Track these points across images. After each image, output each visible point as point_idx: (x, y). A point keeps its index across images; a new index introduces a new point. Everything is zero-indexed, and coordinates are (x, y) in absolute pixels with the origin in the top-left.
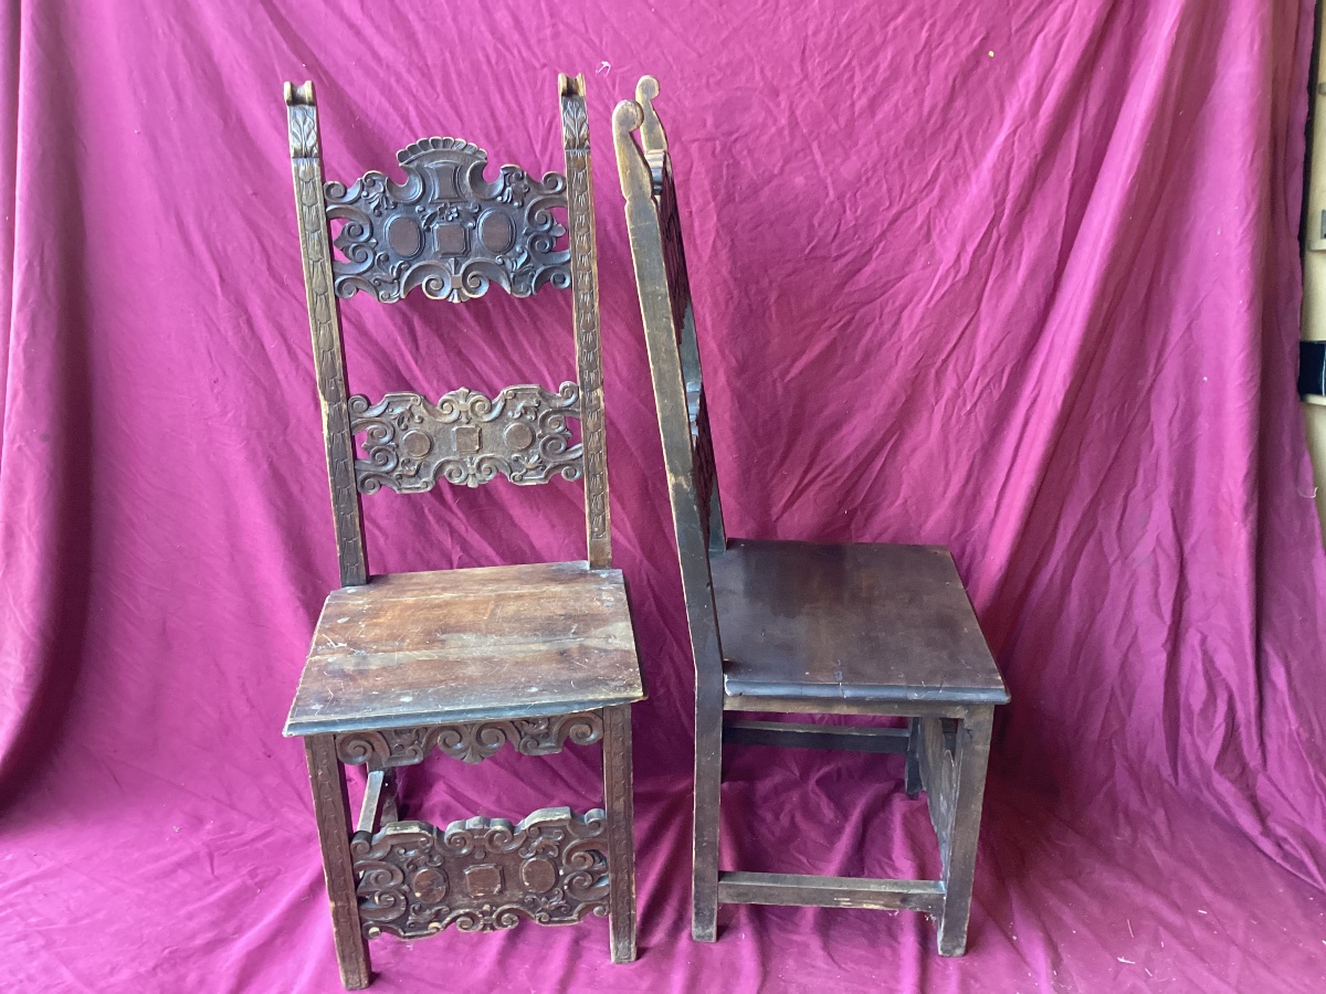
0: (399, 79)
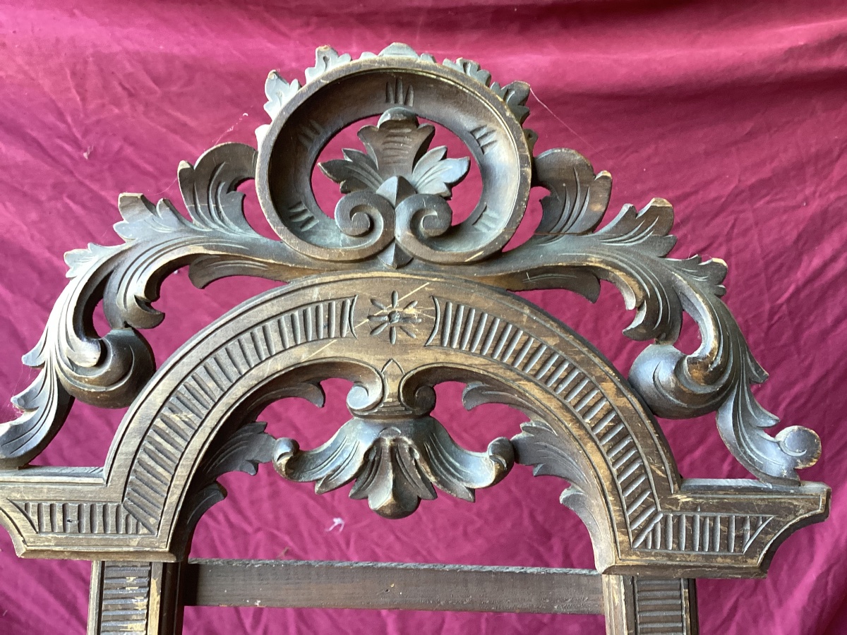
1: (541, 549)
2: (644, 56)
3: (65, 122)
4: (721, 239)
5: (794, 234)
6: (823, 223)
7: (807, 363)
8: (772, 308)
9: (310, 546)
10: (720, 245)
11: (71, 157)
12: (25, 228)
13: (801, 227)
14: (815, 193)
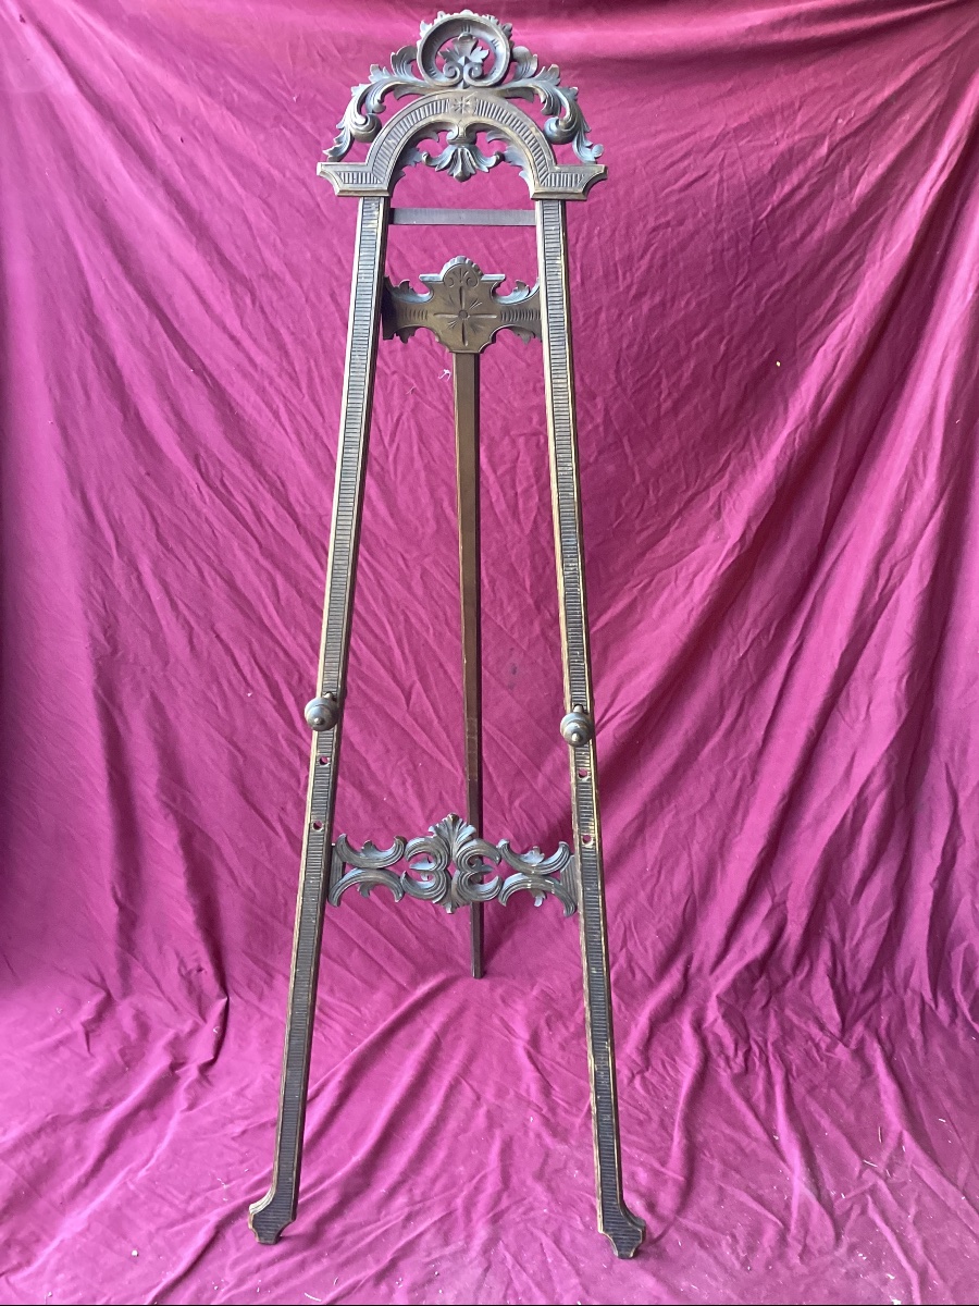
0: (271, 382)
1: (588, 406)
2: (650, 33)
3: (281, 78)
4: (715, 169)
5: (769, 166)
6: (791, 158)
7: (782, 266)
8: (755, 223)
9: (428, 388)
10: (715, 173)
11: (286, 100)
12: (255, 147)
13: (774, 160)
14: (783, 135)
